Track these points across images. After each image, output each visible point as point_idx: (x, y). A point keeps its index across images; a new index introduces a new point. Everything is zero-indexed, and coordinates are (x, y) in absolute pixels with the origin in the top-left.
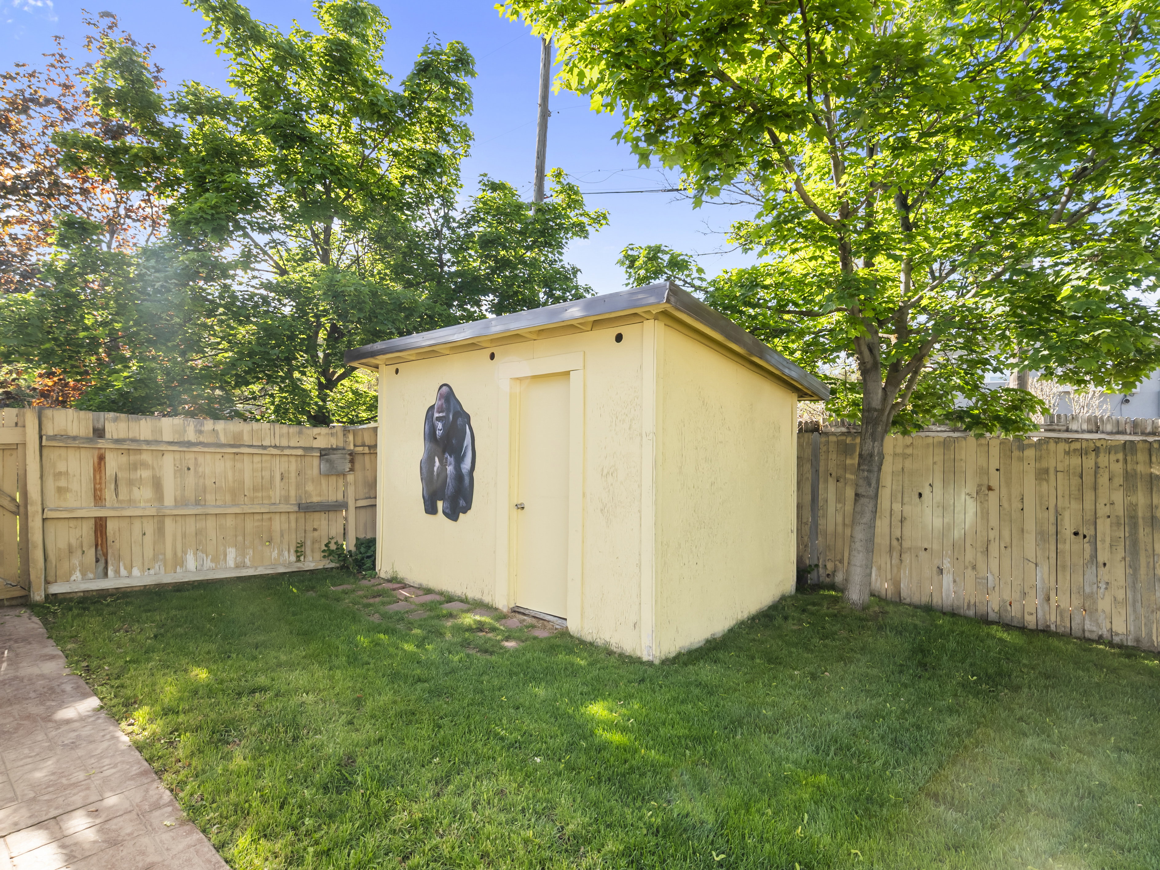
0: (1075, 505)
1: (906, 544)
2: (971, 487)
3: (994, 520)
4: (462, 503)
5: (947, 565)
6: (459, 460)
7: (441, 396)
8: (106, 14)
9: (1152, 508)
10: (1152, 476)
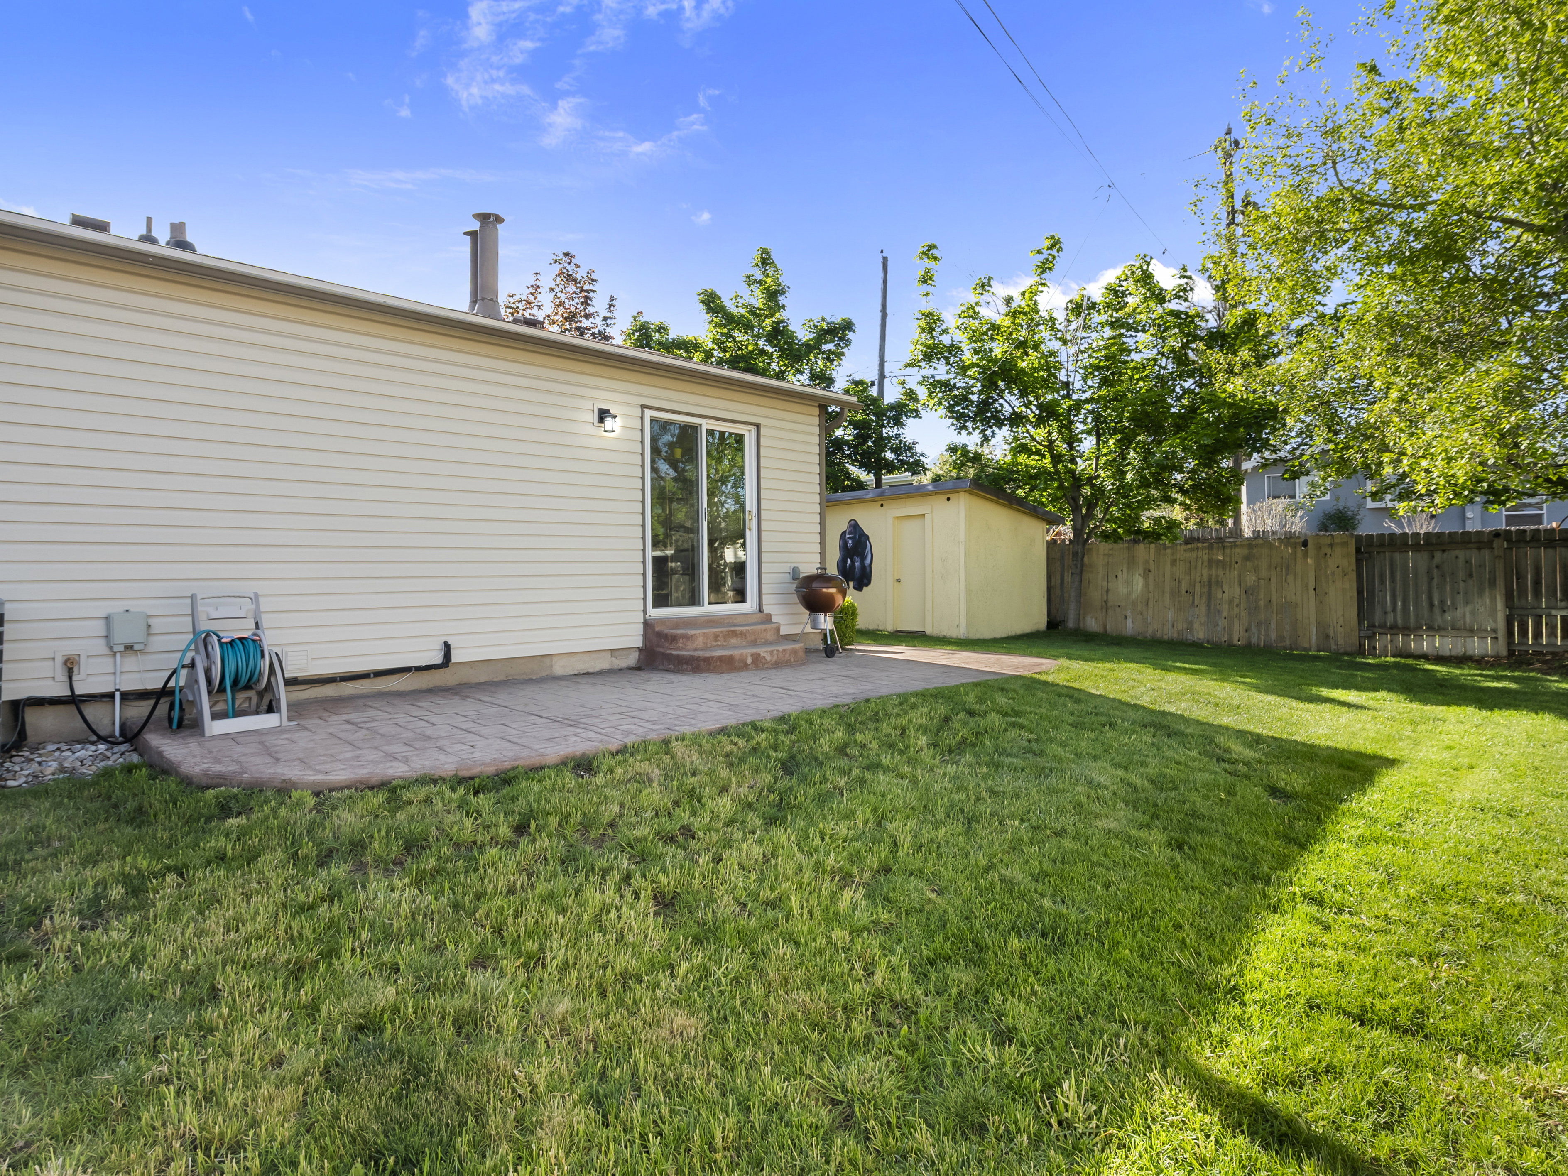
0: (1187, 577)
1: (1110, 604)
2: (1141, 571)
3: (1151, 588)
4: (865, 581)
5: (1129, 613)
6: (863, 559)
7: (850, 525)
8: (567, 254)
9: (1217, 576)
10: (1219, 561)
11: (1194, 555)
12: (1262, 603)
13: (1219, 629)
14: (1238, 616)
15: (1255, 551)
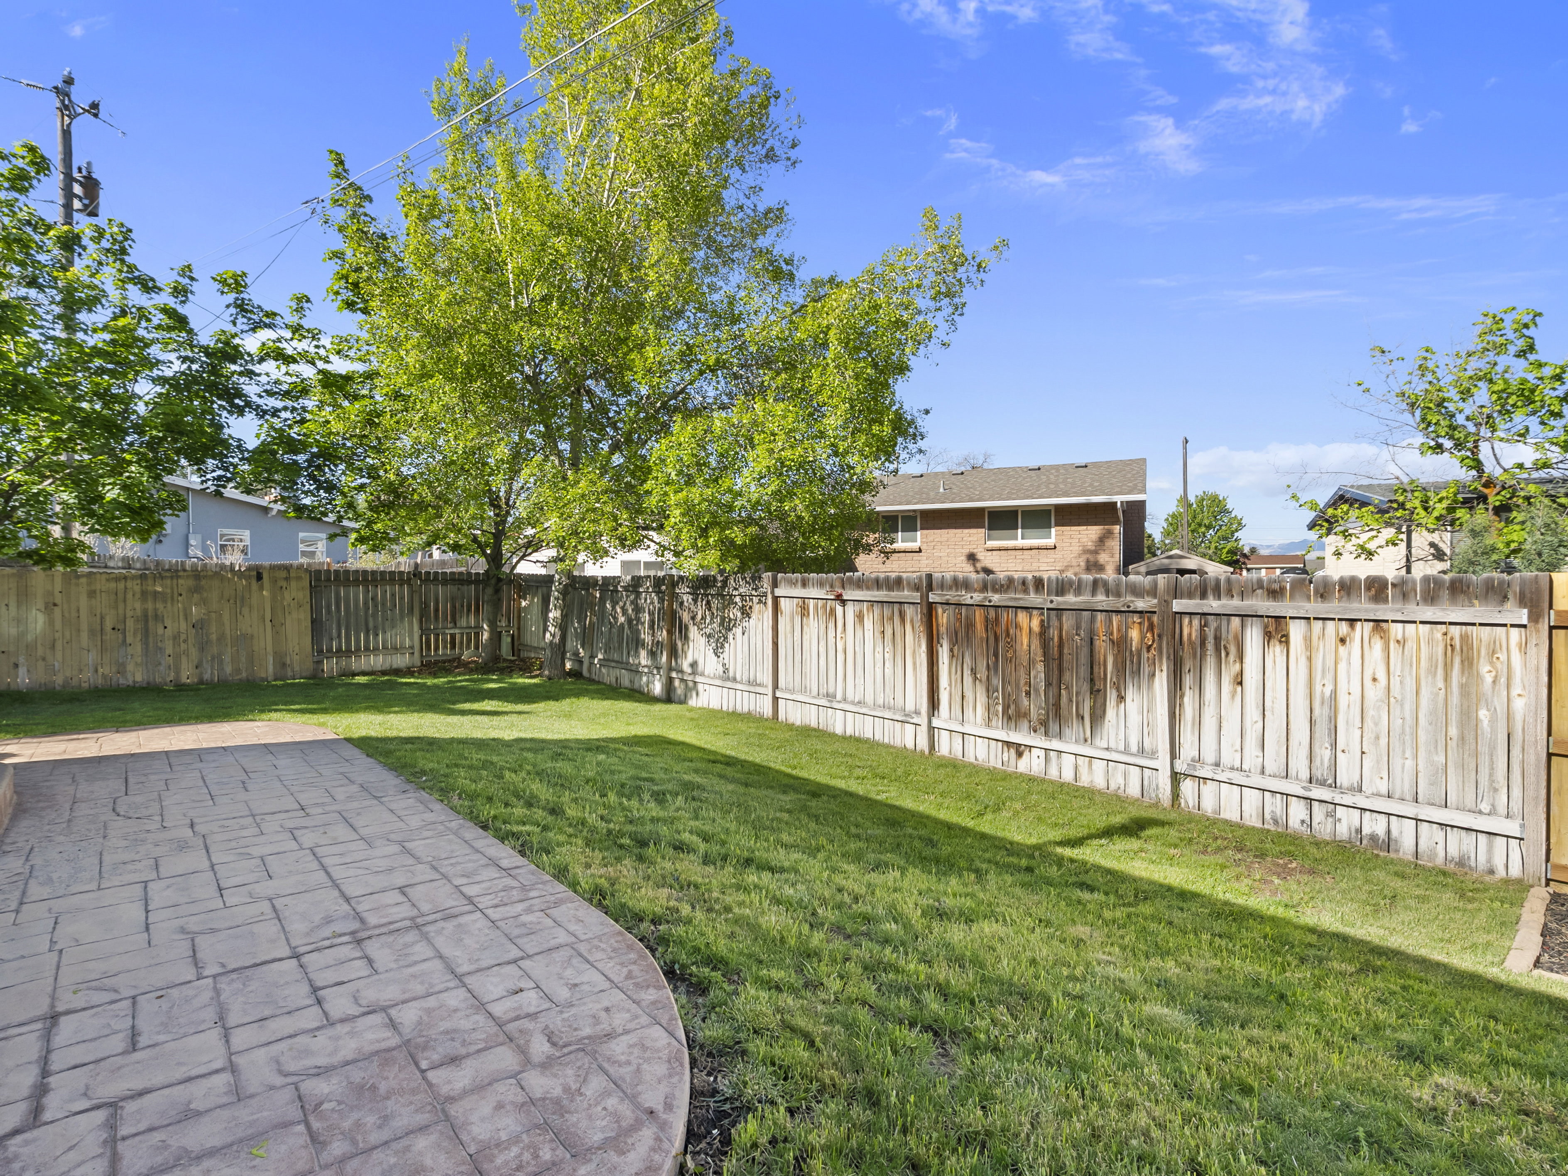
0: (113, 612)
2: (40, 604)
3: (58, 625)
5: (22, 660)
9: (156, 610)
10: (156, 592)
11: (121, 585)
12: (214, 637)
13: (162, 668)
14: (186, 653)
15: (203, 582)
